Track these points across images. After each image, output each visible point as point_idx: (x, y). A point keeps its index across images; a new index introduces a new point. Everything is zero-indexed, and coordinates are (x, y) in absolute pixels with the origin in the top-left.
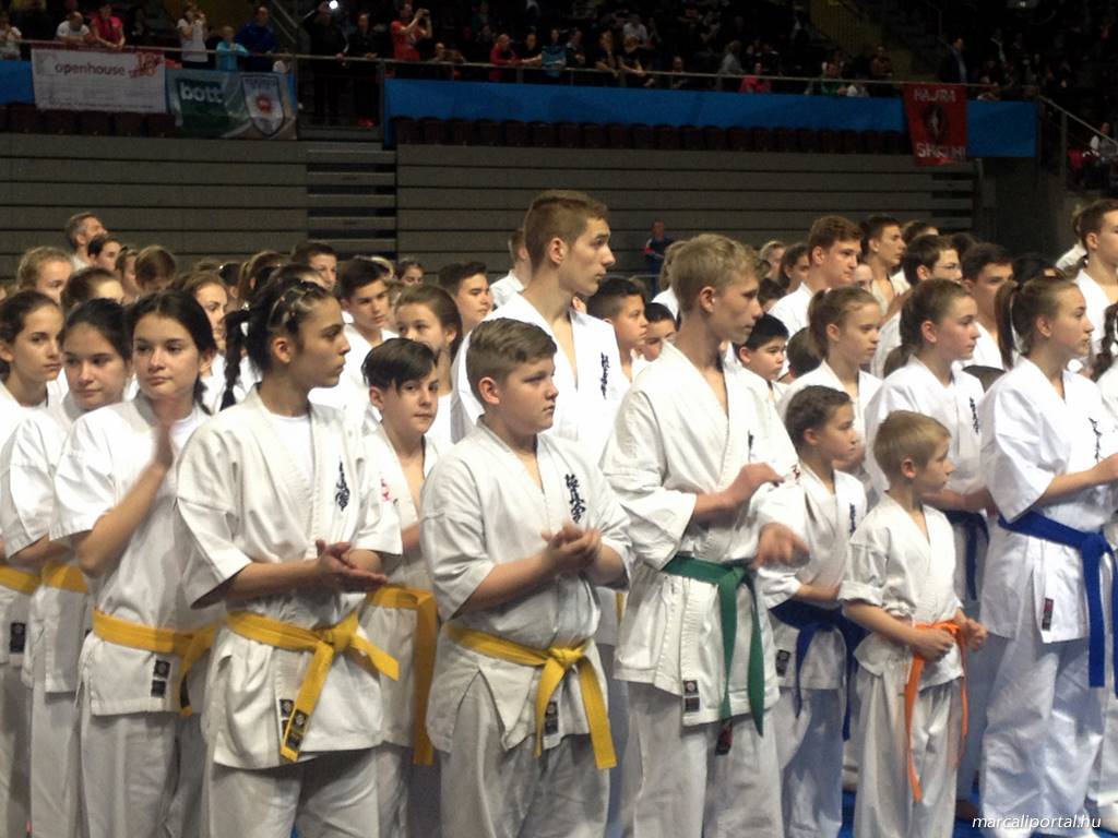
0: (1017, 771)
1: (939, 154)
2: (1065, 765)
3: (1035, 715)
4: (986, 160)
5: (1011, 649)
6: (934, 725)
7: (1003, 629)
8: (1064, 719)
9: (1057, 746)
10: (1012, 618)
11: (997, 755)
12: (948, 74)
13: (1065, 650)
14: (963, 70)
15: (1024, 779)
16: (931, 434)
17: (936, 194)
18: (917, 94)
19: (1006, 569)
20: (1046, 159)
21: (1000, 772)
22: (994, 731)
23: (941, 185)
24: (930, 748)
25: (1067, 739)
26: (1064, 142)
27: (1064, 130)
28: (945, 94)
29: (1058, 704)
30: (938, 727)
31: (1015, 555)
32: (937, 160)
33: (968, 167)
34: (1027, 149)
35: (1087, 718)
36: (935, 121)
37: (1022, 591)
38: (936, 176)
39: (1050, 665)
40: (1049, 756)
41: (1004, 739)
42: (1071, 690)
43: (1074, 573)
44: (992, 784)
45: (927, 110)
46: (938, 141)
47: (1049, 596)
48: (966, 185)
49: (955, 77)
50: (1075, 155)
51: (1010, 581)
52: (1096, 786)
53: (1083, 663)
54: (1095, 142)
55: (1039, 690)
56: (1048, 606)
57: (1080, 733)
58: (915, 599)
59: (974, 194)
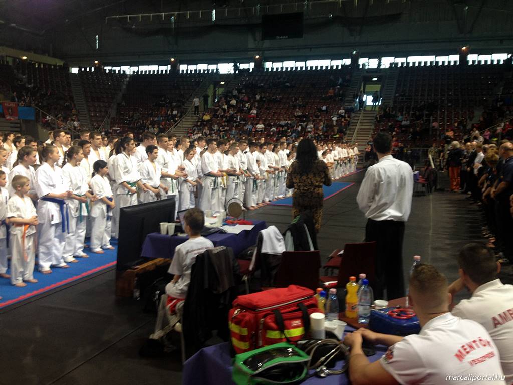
0: (47, 252)
1: (11, 118)
2: (57, 249)
3: (50, 240)
4: (23, 120)
5: (44, 226)
6: (29, 244)
7: (42, 222)
8: (56, 240)
9: (55, 246)
10: (44, 219)
11: (42, 249)
12: (13, 100)
13: (56, 225)
14: (16, 99)
15: (48, 253)
16: (25, 180)
17: (11, 127)
18: (5, 105)
19: (42, 209)
20: (37, 120)
21: (43, 253)
22: (41, 244)
23: (12, 125)
24: (29, 249)
25: (57, 244)
26: (41, 117)
27: (40, 114)
28: (12, 105)
29: (55, 237)
30: (31, 244)
31: (44, 206)
32: (11, 120)
33: (18, 121)
34: (33, 118)
35: (61, 239)
36: (10, 111)
37: (46, 213)
38: (11, 123)
39: (53, 228)
40: (54, 248)
41: (43, 245)
42: (58, 233)
43: (58, 209)
44: (41, 255)
45: (8, 108)
46: (11, 115)
47: (52, 214)
48: (19, 125)
49: (15, 101)
50: (43, 120)
51: (44, 211)
52: (64, 253)
53: (60, 227)
54: (48, 117)
55: (51, 234)
56: (52, 216)
57: (60, 242)
58: (23, 216)
59: (20, 127)
